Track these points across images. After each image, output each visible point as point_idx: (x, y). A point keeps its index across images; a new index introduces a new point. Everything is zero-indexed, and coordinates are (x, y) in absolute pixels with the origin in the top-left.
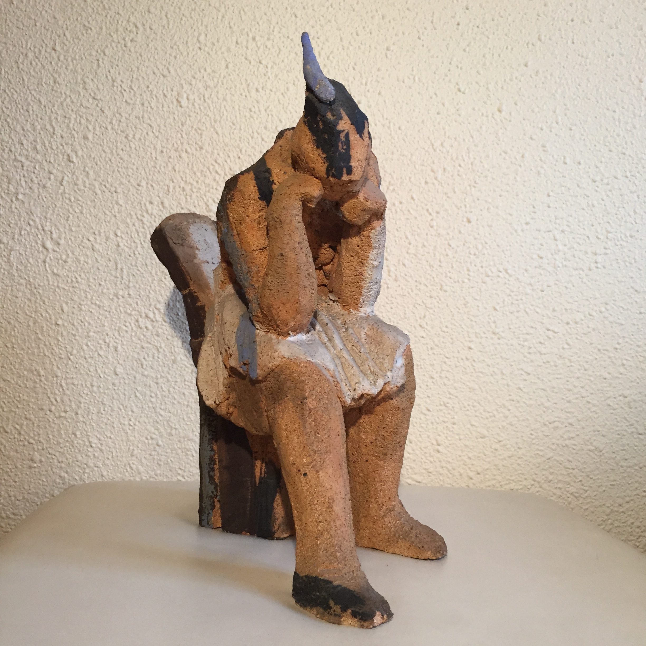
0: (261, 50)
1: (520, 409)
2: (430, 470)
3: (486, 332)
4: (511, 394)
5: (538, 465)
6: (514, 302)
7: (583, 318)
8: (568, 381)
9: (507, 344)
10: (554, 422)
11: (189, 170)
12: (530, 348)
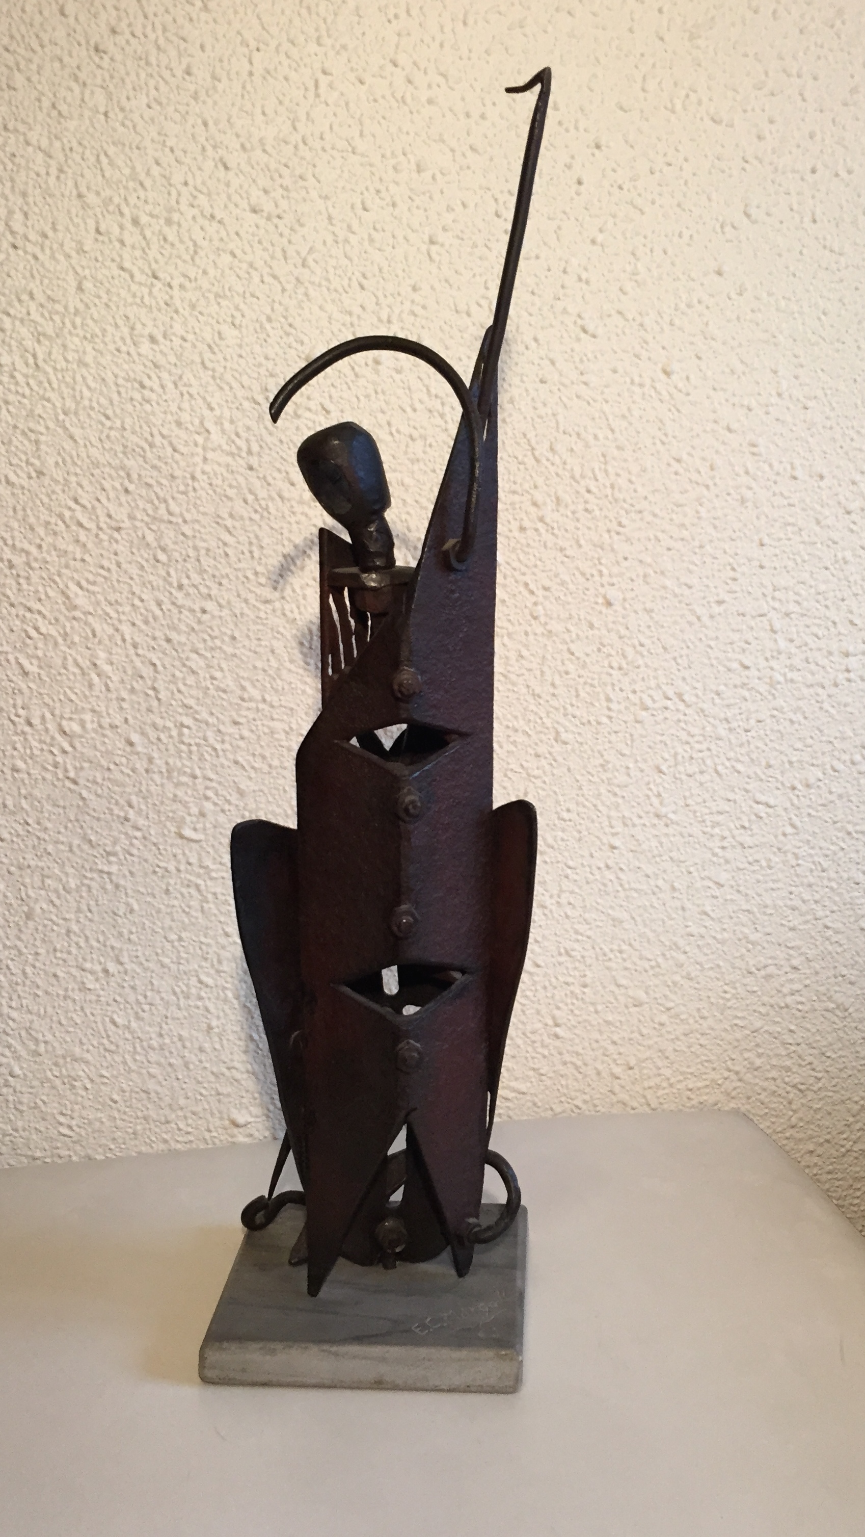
0: (155, 247)
1: (705, 950)
2: (542, 1071)
3: (642, 814)
4: (690, 924)
5: (736, 1044)
6: (695, 756)
7: (821, 776)
8: (791, 893)
9: (681, 835)
10: (765, 967)
11: (19, 521)
12: (724, 838)
